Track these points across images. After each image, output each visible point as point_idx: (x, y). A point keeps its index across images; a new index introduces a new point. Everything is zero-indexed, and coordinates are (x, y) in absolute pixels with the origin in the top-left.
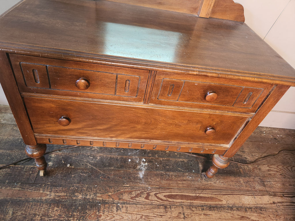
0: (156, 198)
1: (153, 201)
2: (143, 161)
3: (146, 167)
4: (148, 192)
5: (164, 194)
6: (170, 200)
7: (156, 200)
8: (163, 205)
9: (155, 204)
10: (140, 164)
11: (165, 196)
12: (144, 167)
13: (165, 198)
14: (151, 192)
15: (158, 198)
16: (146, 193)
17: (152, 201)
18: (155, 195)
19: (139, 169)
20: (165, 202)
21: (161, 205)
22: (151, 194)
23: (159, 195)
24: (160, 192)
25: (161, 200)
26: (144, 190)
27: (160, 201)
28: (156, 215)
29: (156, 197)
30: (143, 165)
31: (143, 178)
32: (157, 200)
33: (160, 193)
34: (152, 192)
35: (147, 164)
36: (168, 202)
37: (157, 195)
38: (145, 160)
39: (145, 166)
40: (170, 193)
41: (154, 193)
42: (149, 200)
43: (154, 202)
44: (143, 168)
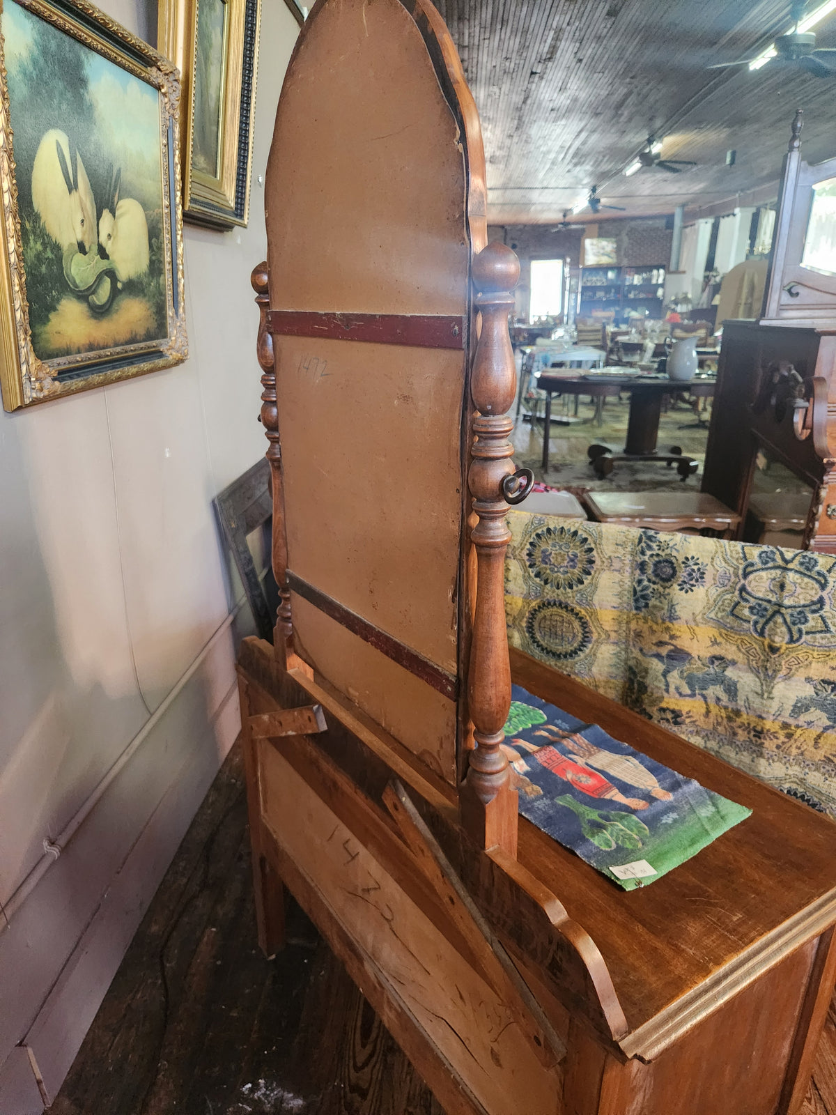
0: (366, 1070)
1: (371, 1078)
2: (252, 1090)
3: (272, 1083)
4: (348, 1089)
5: (358, 1047)
6: (374, 1035)
7: (372, 1071)
8: (385, 1055)
9: (380, 1075)
10: (257, 1104)
11: (364, 1046)
12: (272, 1091)
13: (369, 1048)
14: (349, 1080)
15: (366, 1064)
16: (349, 1095)
17: (374, 1082)
18: (357, 1069)
19: (274, 1106)
20: (378, 1047)
21: (386, 1060)
22: (353, 1081)
23: (360, 1062)
24: (351, 1054)
25: (371, 1055)
26: (341, 1099)
27: (374, 1059)
28: (408, 1078)
29: (363, 1067)
30: (263, 1092)
31: (305, 1098)
32: (370, 1066)
33: (354, 1058)
34: (349, 1075)
35: (261, 1081)
36: (379, 1042)
37: (359, 1064)
38: (249, 1085)
39: (267, 1089)
40: (358, 1031)
41: (352, 1071)
42: (368, 1090)
43: (374, 1077)
44: (272, 1095)
